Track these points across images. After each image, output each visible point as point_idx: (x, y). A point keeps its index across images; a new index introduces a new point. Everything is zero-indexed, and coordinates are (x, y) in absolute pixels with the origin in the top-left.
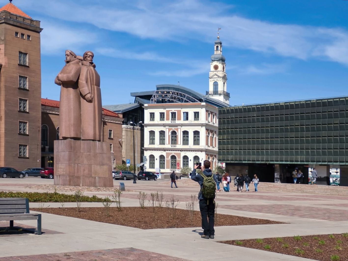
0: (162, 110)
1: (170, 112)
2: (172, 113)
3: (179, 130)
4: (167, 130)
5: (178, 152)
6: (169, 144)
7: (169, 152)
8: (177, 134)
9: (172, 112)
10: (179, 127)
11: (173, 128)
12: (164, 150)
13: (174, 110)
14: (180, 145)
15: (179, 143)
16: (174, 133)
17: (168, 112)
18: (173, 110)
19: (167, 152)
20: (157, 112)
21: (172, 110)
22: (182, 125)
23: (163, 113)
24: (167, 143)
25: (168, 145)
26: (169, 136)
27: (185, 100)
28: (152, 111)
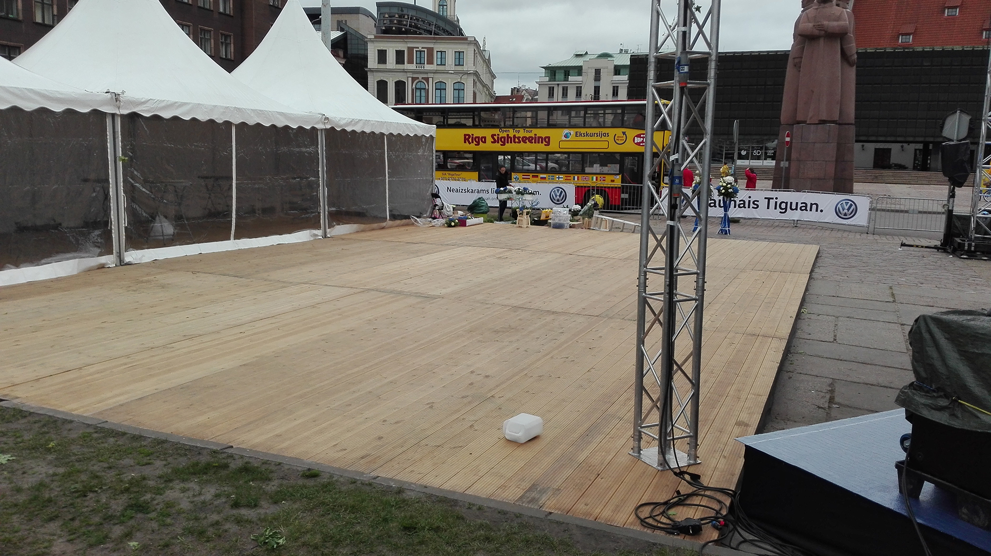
0: (402, 46)
1: (414, 50)
2: (417, 51)
3: (430, 80)
4: (410, 79)
8: (427, 87)
10: (430, 75)
11: (420, 76)
13: (422, 48)
15: (430, 102)
17: (410, 50)
18: (420, 46)
20: (391, 48)
21: (417, 47)
22: (436, 72)
23: (403, 52)
24: (410, 101)
26: (413, 90)
27: (434, 31)
28: (382, 46)
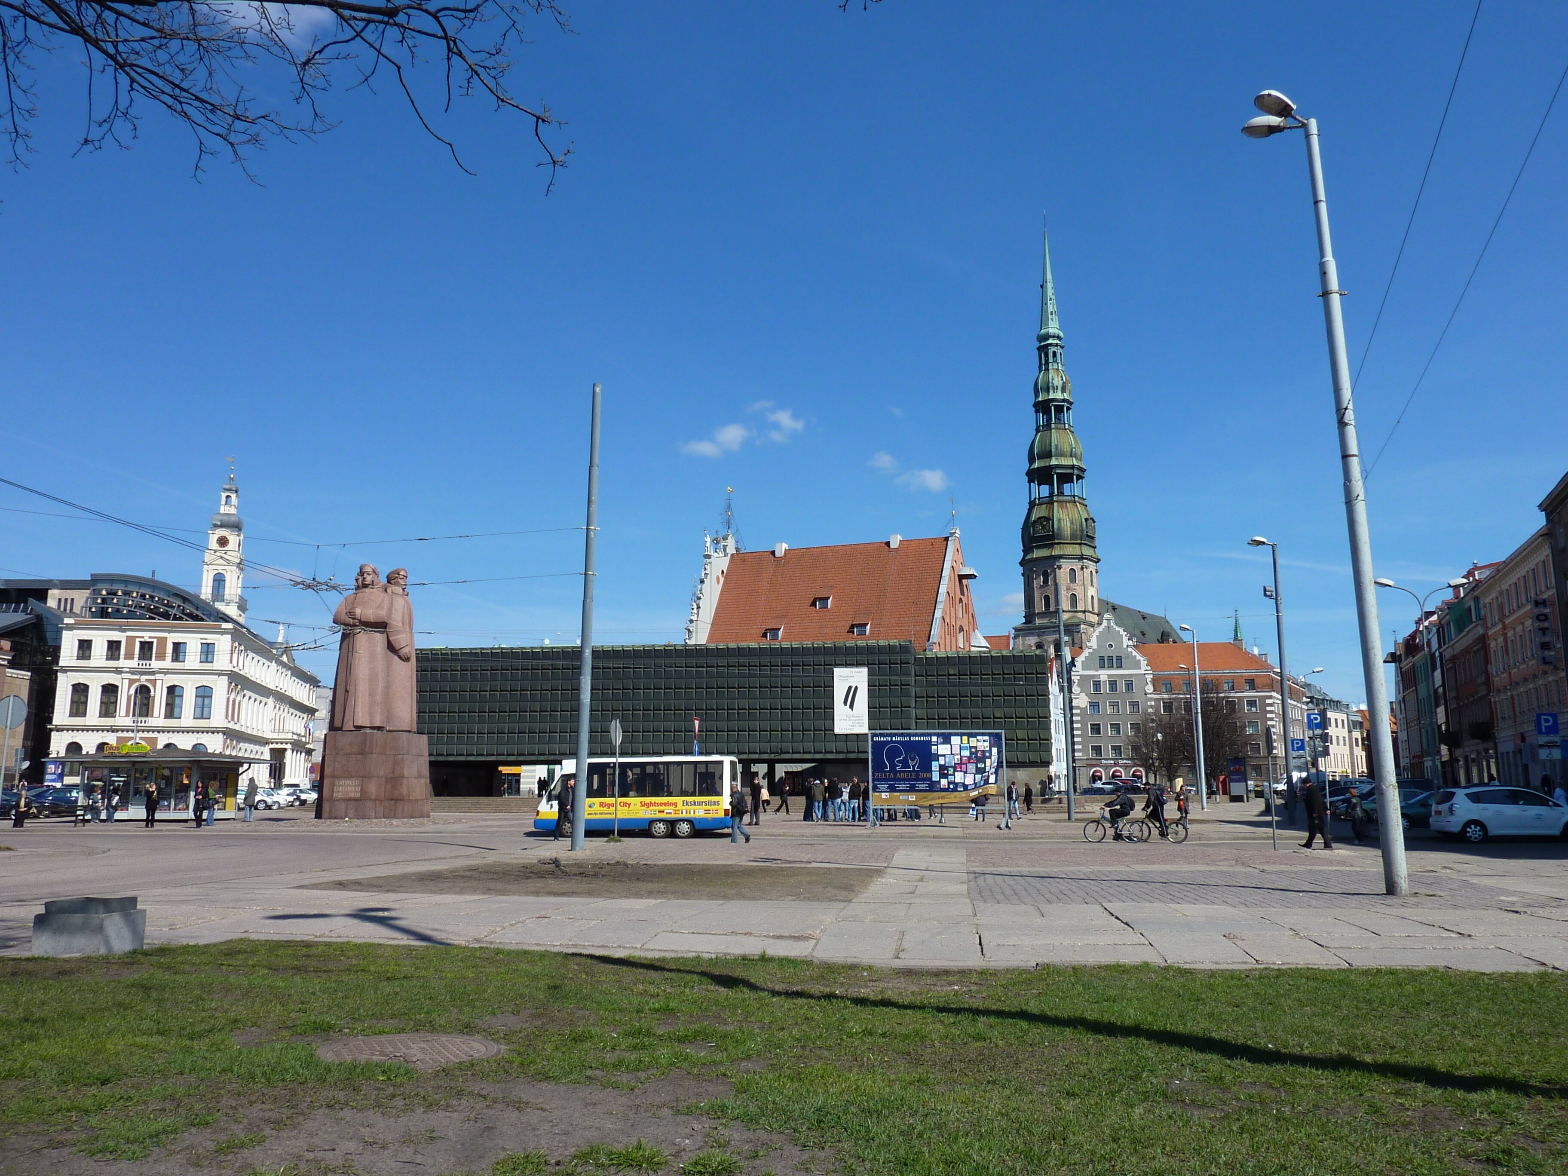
0: (115, 636)
1: (138, 640)
2: (141, 642)
3: (159, 683)
4: (126, 682)
5: (151, 735)
6: (127, 715)
7: (125, 734)
8: (152, 693)
9: (142, 640)
10: (158, 676)
11: (144, 678)
12: (113, 730)
13: (150, 637)
14: (158, 719)
15: (156, 713)
16: (144, 691)
17: (131, 640)
18: (147, 636)
19: (120, 734)
20: (100, 639)
21: (143, 637)
22: (166, 672)
23: (119, 643)
24: (123, 713)
25: (123, 719)
26: (129, 697)
27: (175, 615)
28: (85, 635)
